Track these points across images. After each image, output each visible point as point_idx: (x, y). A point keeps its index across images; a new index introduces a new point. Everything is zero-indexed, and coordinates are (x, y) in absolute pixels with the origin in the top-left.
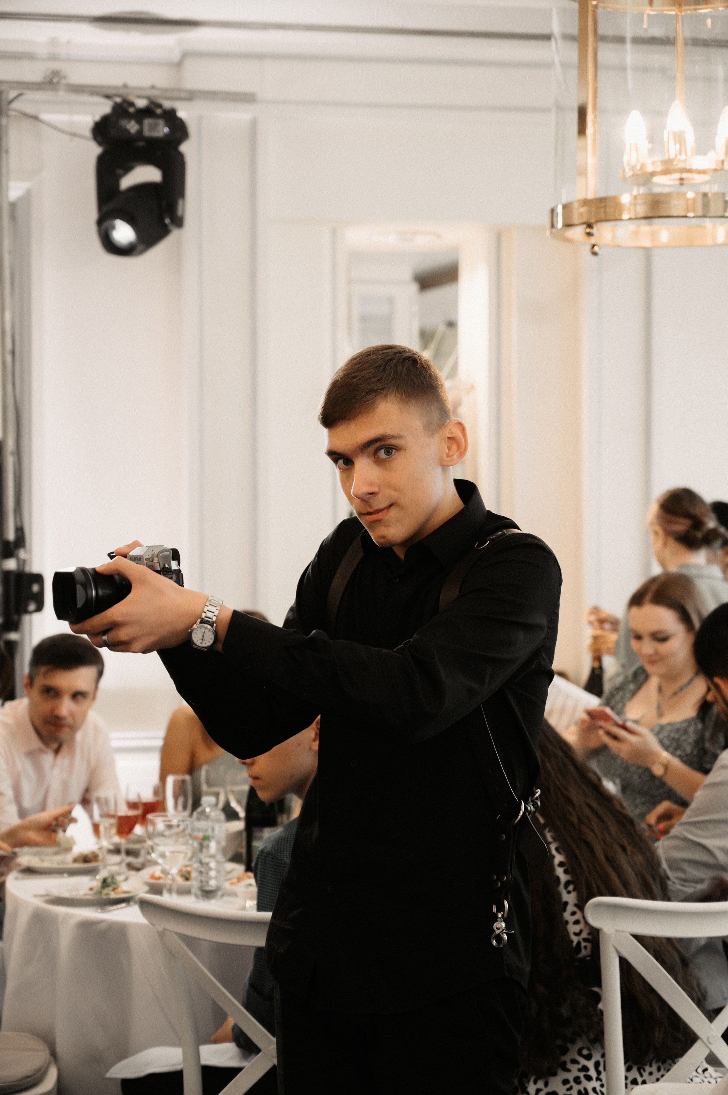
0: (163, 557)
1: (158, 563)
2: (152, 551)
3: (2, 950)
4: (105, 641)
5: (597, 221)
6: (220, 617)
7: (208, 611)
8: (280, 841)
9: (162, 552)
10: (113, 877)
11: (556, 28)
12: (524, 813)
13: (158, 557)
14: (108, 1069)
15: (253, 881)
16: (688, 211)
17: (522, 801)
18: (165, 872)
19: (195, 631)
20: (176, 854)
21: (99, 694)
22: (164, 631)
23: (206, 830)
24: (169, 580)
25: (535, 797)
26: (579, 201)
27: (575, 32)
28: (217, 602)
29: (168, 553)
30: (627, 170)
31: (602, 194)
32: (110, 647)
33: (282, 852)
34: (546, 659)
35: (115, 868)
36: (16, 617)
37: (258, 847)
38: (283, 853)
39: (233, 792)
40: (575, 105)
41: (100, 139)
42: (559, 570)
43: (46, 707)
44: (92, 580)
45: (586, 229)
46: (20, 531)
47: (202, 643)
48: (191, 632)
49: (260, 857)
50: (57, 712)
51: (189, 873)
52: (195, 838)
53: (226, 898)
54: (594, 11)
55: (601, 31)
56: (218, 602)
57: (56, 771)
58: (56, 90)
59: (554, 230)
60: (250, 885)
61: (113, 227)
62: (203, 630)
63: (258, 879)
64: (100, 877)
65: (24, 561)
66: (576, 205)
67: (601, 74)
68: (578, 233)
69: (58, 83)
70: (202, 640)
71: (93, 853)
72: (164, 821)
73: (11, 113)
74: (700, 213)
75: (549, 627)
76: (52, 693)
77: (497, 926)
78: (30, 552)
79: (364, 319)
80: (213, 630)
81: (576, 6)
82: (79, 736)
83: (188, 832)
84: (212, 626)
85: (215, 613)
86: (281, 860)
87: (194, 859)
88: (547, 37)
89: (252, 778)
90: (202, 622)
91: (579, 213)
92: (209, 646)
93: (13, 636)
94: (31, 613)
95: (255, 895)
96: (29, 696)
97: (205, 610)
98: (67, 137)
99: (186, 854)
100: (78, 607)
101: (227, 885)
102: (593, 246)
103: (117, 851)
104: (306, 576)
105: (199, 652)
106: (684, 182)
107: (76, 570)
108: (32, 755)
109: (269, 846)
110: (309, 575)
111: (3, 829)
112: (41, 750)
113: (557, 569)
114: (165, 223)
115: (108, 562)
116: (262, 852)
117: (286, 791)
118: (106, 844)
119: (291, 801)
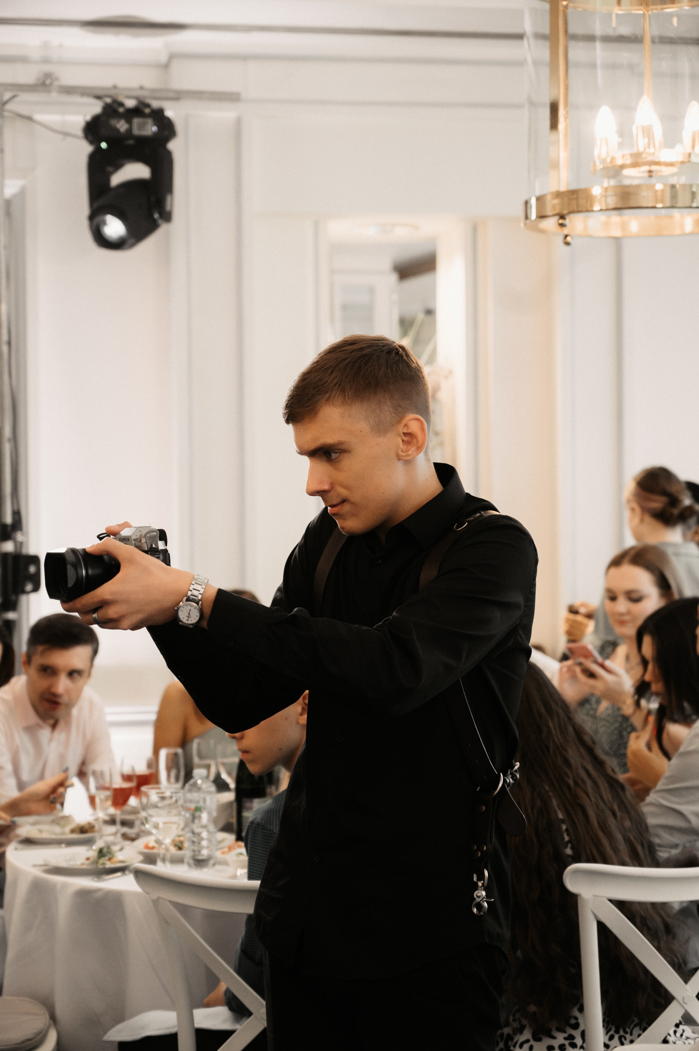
0: (150, 537)
1: (146, 544)
2: (140, 531)
3: (3, 918)
4: (95, 619)
5: (570, 213)
6: (206, 595)
7: (194, 589)
8: (269, 813)
9: (150, 533)
10: (108, 847)
11: (528, 27)
12: (503, 785)
13: (146, 537)
14: (105, 1033)
15: (243, 850)
16: (657, 203)
17: (501, 774)
18: (158, 842)
19: (181, 609)
20: (170, 825)
21: (94, 671)
22: (151, 609)
23: (198, 802)
24: (157, 559)
25: (514, 769)
26: (552, 193)
27: (546, 30)
28: (202, 581)
29: (155, 533)
30: (598, 163)
31: (573, 187)
32: (100, 625)
33: (271, 823)
34: (523, 636)
35: (110, 839)
36: (13, 598)
37: (248, 818)
38: (273, 824)
39: (223, 764)
40: (547, 101)
41: (91, 138)
42: (534, 551)
43: (44, 683)
44: (82, 560)
45: (559, 220)
46: (17, 514)
47: (188, 620)
48: (178, 609)
49: (250, 827)
50: (54, 690)
51: (182, 842)
52: (188, 809)
53: (218, 867)
54: (564, 11)
55: (571, 30)
56: (204, 581)
57: (53, 745)
58: (49, 91)
59: (528, 222)
60: (241, 854)
61: (104, 223)
62: (189, 607)
63: (249, 849)
64: (96, 847)
65: (21, 543)
66: (549, 198)
67: (571, 71)
68: (551, 224)
69: (51, 84)
70: (188, 617)
71: (89, 823)
72: (158, 793)
73: (6, 114)
74: (668, 204)
75: (526, 606)
76: (49, 671)
77: (478, 895)
78: (26, 535)
79: (345, 307)
80: (199, 608)
81: (547, 6)
82: (75, 712)
83: (181, 802)
84: (198, 604)
85: (200, 591)
86: (270, 830)
87: (187, 830)
88: (519, 37)
89: (241, 752)
90: (188, 600)
91: (552, 205)
92: (194, 624)
93: (11, 615)
94: (28, 593)
95: (246, 863)
96: (27, 673)
97: (191, 588)
98: (60, 137)
99: (179, 825)
100: (69, 586)
101: (218, 854)
102: (566, 236)
103: (112, 821)
104: (293, 557)
105: (185, 628)
106: (653, 174)
107: (67, 551)
108: (30, 730)
109: (259, 817)
110: (295, 556)
111: (3, 801)
112: (38, 726)
113: (533, 549)
114: (154, 218)
115: (97, 543)
116: (252, 823)
117: (275, 764)
118: (101, 815)
119: (279, 772)
